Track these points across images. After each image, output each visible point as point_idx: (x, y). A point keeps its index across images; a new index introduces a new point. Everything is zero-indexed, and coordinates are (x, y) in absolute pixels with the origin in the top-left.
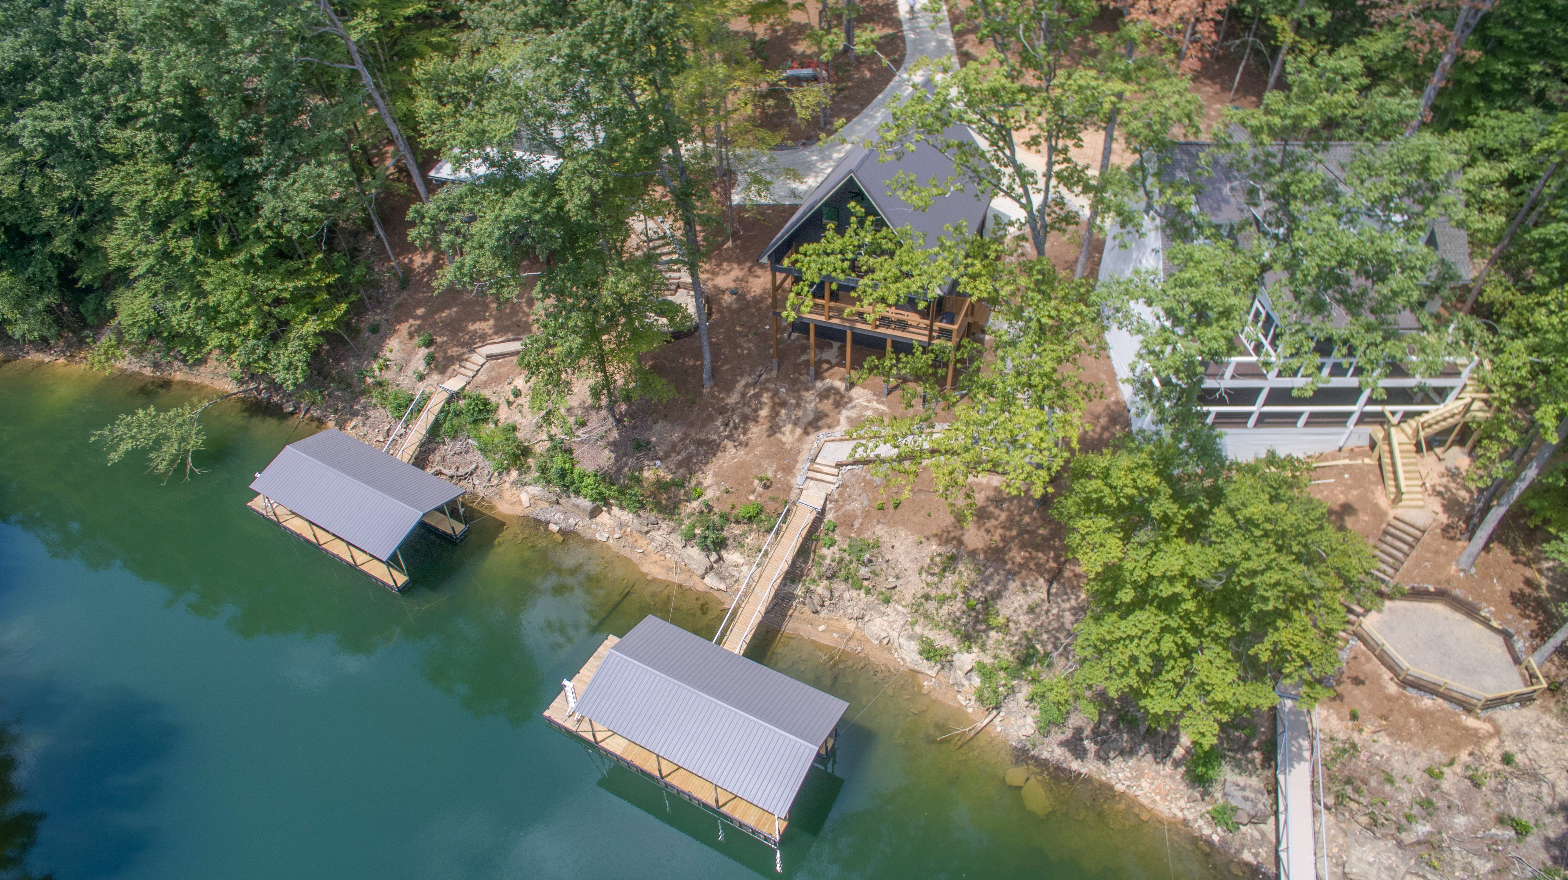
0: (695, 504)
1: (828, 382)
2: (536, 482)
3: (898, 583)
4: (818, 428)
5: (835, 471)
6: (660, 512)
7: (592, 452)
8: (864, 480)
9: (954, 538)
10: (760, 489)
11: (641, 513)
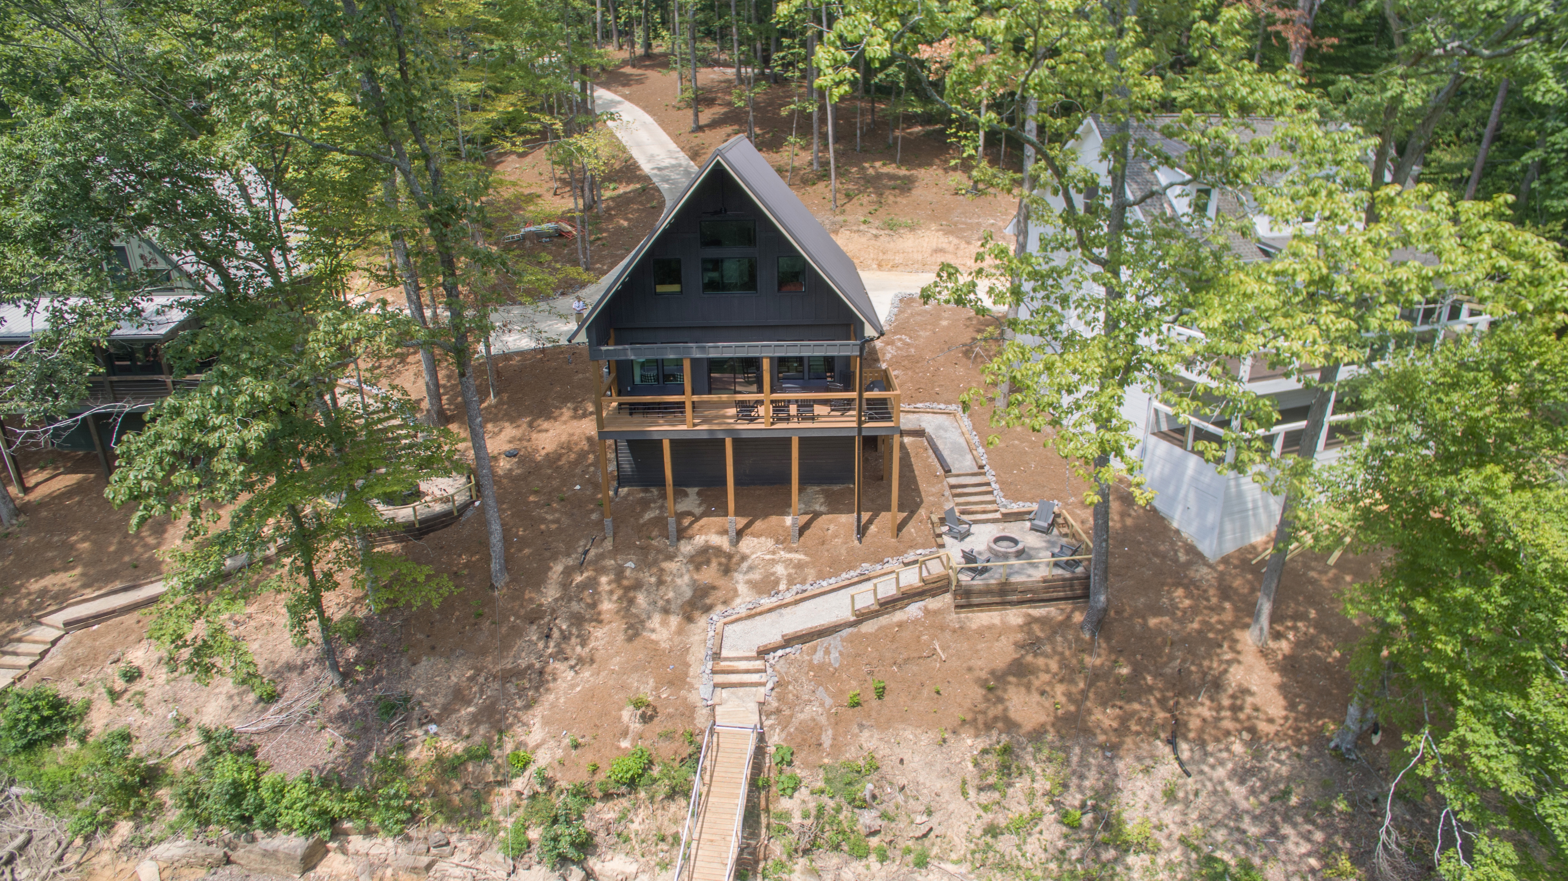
0: (519, 784)
1: (700, 540)
2: (175, 831)
3: (934, 821)
4: (708, 609)
5: (759, 664)
6: (449, 820)
7: (298, 742)
8: (811, 667)
9: (996, 719)
10: (636, 726)
11: (412, 831)
